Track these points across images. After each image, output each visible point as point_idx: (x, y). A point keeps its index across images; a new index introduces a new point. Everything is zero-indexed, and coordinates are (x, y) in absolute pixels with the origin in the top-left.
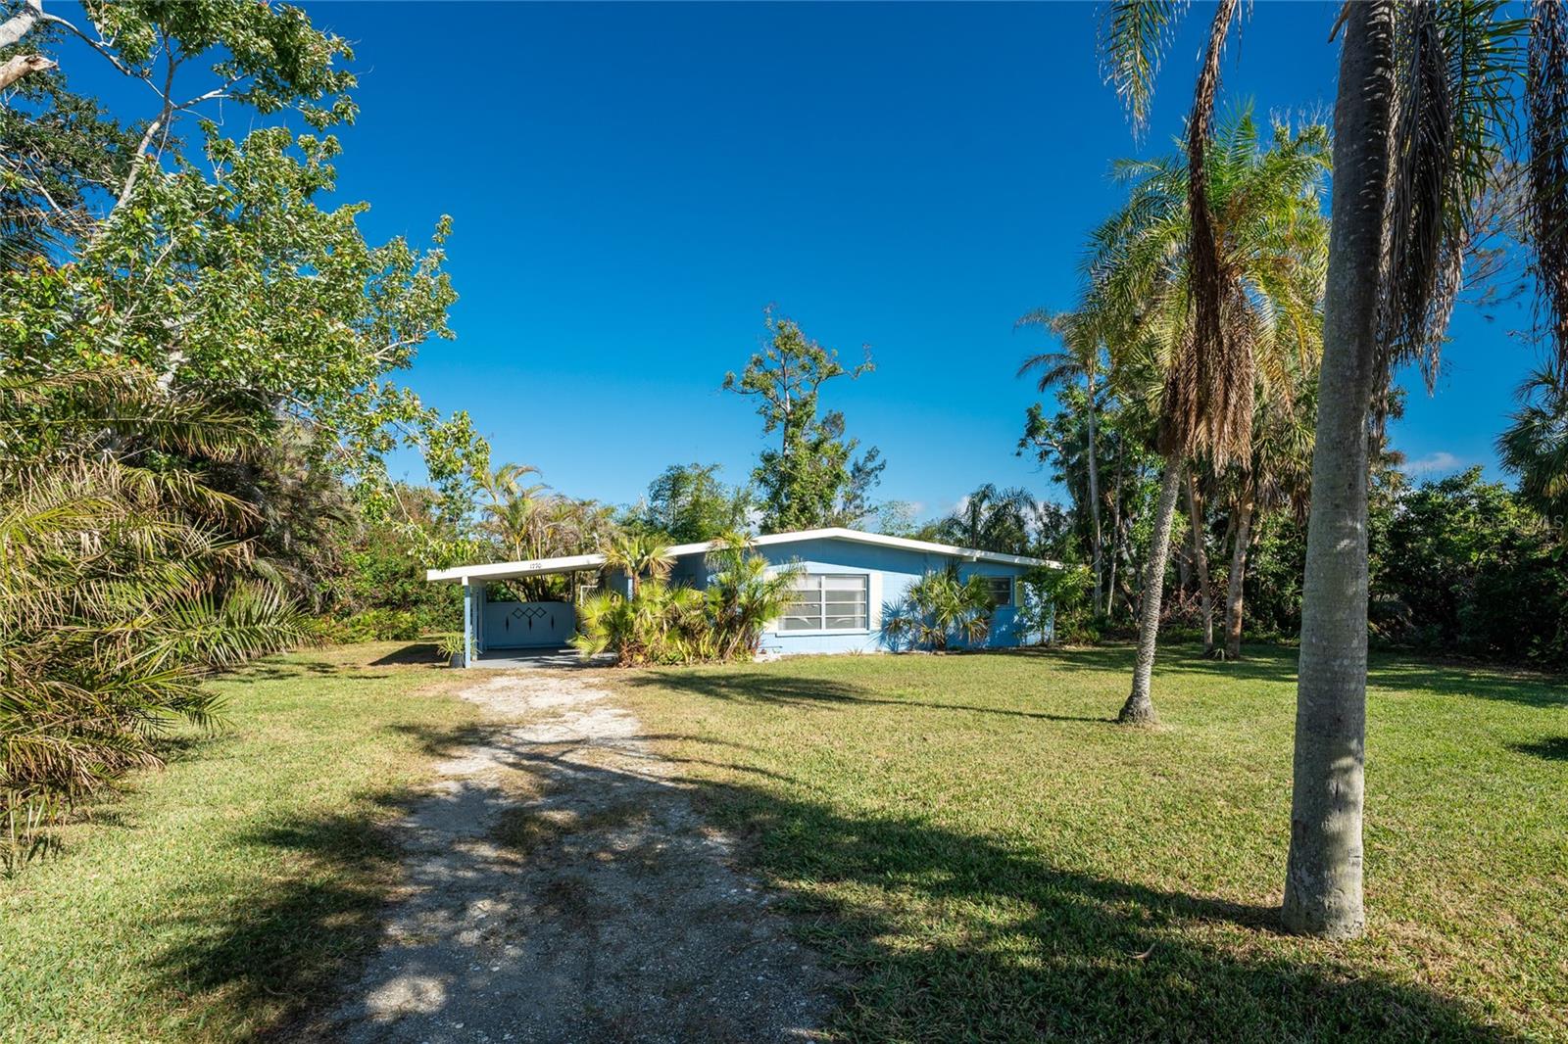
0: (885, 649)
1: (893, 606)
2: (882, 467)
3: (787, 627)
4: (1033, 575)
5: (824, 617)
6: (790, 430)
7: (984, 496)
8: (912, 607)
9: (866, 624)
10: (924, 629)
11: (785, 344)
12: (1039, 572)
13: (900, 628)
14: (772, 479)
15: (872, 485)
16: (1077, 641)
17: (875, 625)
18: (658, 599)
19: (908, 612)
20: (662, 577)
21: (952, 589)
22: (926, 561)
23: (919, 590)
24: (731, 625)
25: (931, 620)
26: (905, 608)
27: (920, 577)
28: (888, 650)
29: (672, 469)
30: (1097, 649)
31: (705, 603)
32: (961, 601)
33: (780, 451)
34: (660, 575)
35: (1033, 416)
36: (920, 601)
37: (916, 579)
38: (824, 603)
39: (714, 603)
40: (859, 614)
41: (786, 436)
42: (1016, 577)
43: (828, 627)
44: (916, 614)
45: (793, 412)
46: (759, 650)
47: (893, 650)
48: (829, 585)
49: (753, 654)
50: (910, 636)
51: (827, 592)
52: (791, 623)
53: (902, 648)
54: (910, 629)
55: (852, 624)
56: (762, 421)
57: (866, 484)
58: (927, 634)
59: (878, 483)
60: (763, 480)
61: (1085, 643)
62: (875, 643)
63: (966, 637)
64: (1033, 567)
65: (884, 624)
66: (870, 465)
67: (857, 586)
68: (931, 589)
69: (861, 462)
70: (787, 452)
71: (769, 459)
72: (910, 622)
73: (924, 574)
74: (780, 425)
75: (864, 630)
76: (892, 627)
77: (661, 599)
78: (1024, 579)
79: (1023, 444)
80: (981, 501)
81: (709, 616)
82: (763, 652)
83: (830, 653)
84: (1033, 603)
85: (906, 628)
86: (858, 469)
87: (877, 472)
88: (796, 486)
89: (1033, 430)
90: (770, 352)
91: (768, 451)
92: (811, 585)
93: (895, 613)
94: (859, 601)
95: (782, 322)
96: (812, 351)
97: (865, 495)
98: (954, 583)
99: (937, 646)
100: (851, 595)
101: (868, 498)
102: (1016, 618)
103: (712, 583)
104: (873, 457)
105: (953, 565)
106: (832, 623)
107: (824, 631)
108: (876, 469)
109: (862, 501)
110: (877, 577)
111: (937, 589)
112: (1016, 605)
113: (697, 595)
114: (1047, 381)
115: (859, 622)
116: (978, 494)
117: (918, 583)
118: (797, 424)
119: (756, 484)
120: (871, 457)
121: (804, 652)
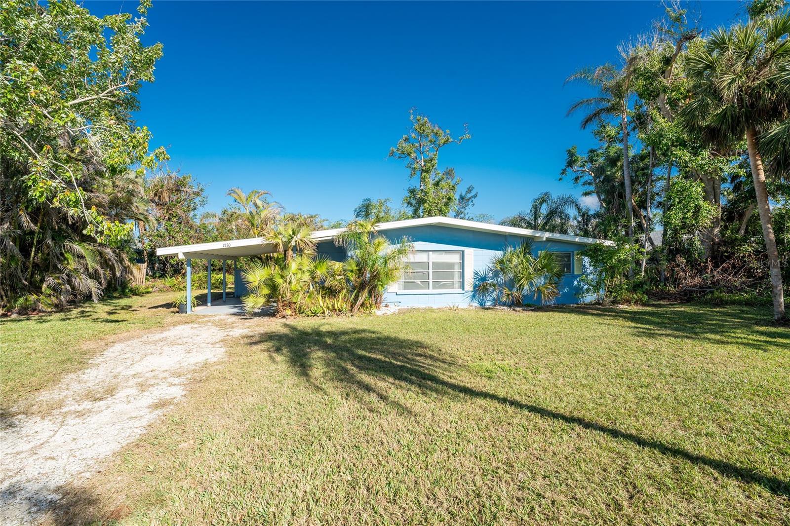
0: (476, 304)
1: (481, 273)
2: (475, 196)
3: (405, 288)
4: (590, 250)
5: (431, 281)
6: (423, 174)
7: (543, 201)
8: (496, 274)
9: (462, 286)
10: (506, 291)
11: (420, 128)
12: (595, 248)
13: (487, 289)
14: (414, 202)
15: (470, 206)
16: (628, 302)
17: (469, 287)
18: (305, 268)
19: (493, 278)
20: (310, 252)
21: (528, 261)
22: (506, 240)
23: (501, 262)
24: (362, 286)
25: (511, 284)
26: (490, 274)
27: (502, 253)
28: (477, 305)
29: (365, 200)
30: (649, 309)
31: (345, 271)
32: (535, 270)
33: (418, 187)
34: (308, 251)
35: (571, 154)
36: (502, 270)
37: (499, 254)
38: (431, 271)
39: (352, 271)
40: (457, 279)
41: (422, 178)
42: (575, 252)
43: (434, 288)
44: (499, 279)
45: (425, 165)
46: (384, 304)
47: (481, 305)
48: (434, 258)
49: (378, 308)
50: (494, 295)
51: (433, 263)
52: (408, 285)
53: (488, 304)
54: (494, 290)
55: (452, 286)
56: (409, 171)
57: (466, 206)
58: (508, 295)
59: (473, 205)
60: (409, 203)
61: (636, 303)
62: (469, 300)
63: (539, 297)
64: (591, 245)
65: (475, 286)
66: (469, 196)
67: (455, 259)
68: (510, 261)
69: (463, 195)
70: (422, 187)
71: (412, 191)
72: (494, 286)
73: (505, 250)
74: (418, 173)
75: (461, 291)
76: (481, 288)
77: (308, 268)
78: (582, 254)
79: (564, 172)
80: (541, 204)
81: (348, 281)
82: (386, 306)
83: (435, 307)
84: (589, 271)
85: (491, 289)
86: (462, 198)
87: (473, 199)
88: (426, 205)
89: (571, 164)
90: (413, 135)
91: (412, 187)
92: (422, 258)
93: (483, 279)
94: (457, 269)
95: (418, 117)
96: (435, 130)
97: (466, 212)
98: (528, 256)
99: (515, 304)
100: (451, 266)
101: (468, 213)
102: (576, 283)
103: (352, 258)
104: (470, 191)
105: (528, 244)
106: (437, 285)
107: (431, 291)
108: (472, 197)
109: (465, 215)
110: (469, 252)
111: (515, 261)
112: (576, 273)
113: (338, 266)
114: (588, 120)
115: (457, 285)
116: (538, 199)
117: (500, 257)
118: (427, 171)
119: (406, 205)
120: (469, 190)
121: (416, 306)
